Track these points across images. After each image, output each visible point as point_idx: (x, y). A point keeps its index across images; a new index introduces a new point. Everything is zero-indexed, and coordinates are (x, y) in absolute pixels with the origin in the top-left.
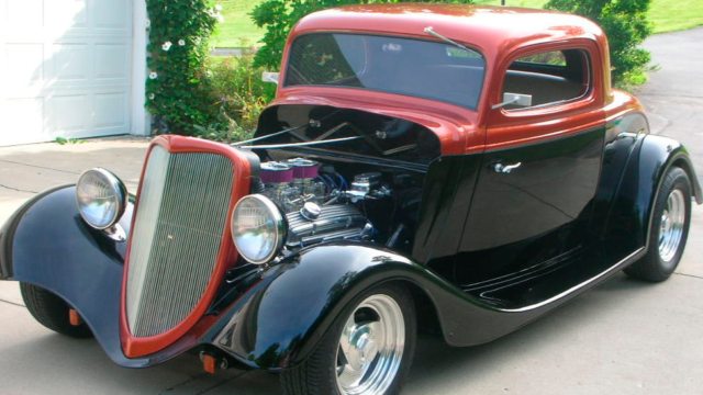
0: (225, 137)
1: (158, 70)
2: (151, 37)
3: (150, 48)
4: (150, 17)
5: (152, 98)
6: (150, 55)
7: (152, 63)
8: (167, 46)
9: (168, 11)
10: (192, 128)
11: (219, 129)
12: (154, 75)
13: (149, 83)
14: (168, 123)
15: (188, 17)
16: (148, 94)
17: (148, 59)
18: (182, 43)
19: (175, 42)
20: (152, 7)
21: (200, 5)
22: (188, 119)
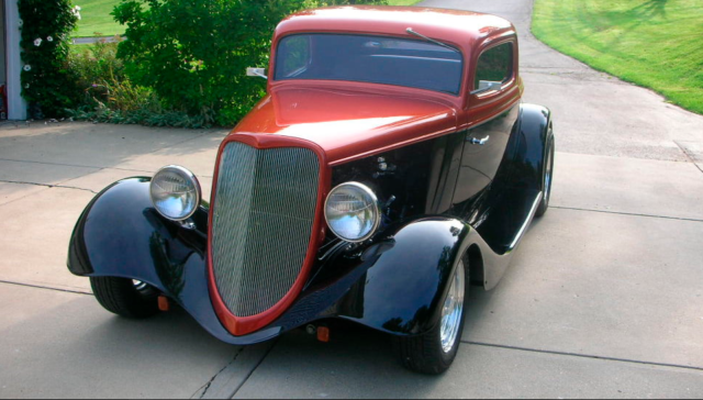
0: (95, 117)
1: (30, 63)
2: (23, 35)
3: (23, 44)
4: (22, 17)
5: (28, 87)
6: (22, 50)
7: (25, 57)
8: (38, 42)
9: (38, 12)
10: (63, 111)
11: (86, 110)
12: (28, 68)
13: (24, 74)
14: (42, 108)
15: (55, 17)
16: (23, 83)
17: (22, 54)
18: (50, 39)
19: (44, 38)
20: (24, 9)
21: (65, 6)
22: (59, 104)
